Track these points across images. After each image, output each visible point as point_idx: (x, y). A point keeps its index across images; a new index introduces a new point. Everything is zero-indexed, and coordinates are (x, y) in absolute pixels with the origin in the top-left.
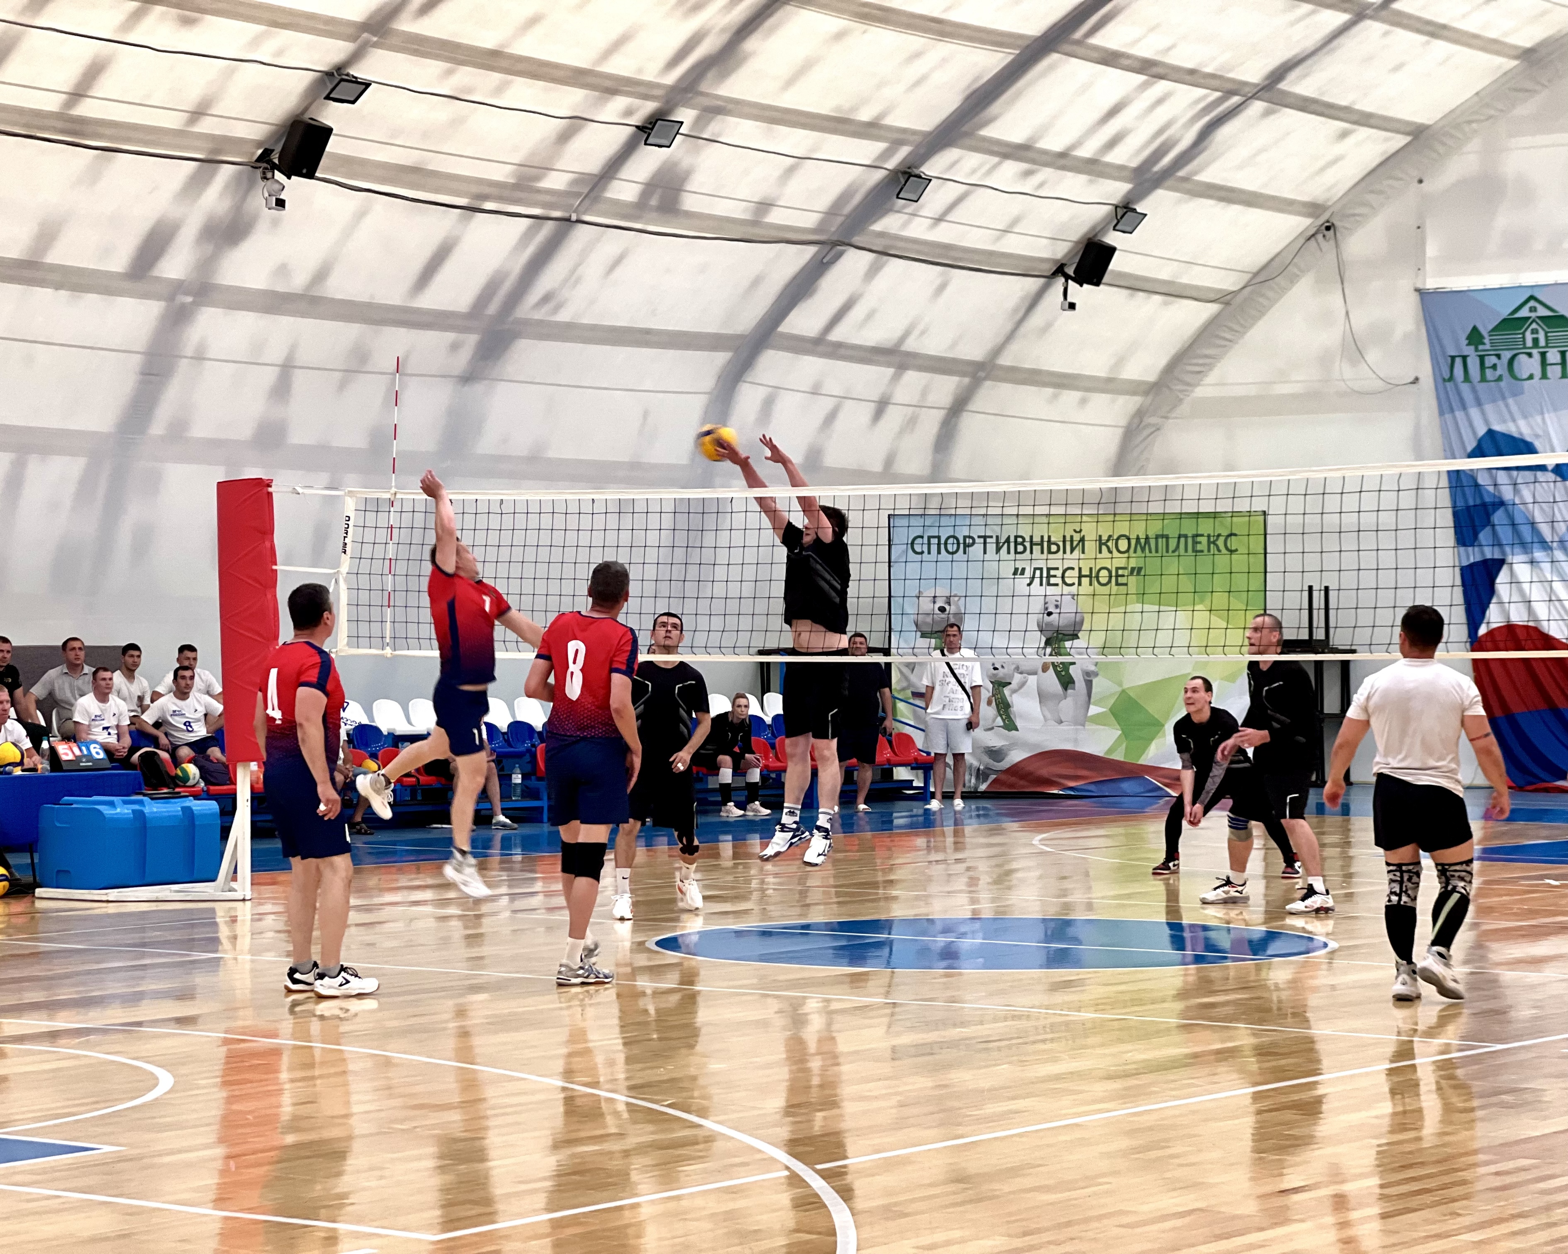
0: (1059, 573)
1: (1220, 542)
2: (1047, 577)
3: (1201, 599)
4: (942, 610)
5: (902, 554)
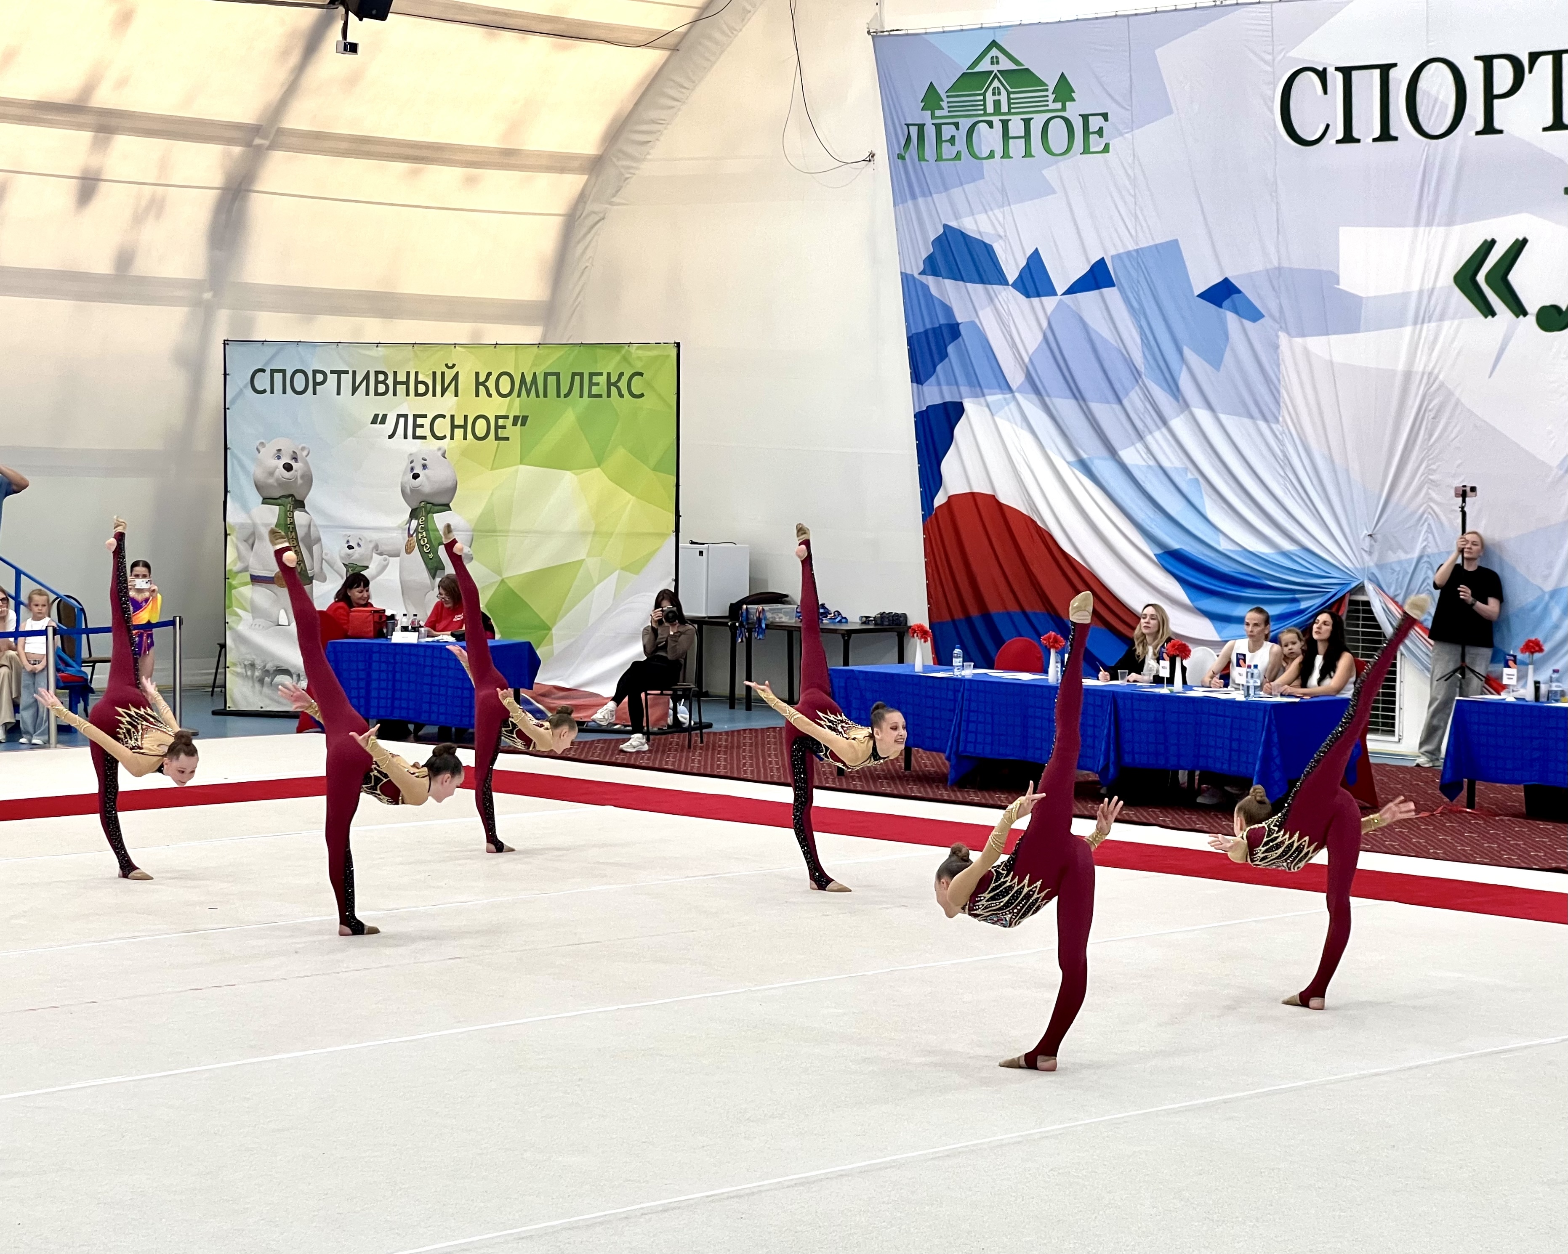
1: (623, 384)
2: (412, 426)
3: (599, 461)
4: (288, 467)
5: (241, 392)
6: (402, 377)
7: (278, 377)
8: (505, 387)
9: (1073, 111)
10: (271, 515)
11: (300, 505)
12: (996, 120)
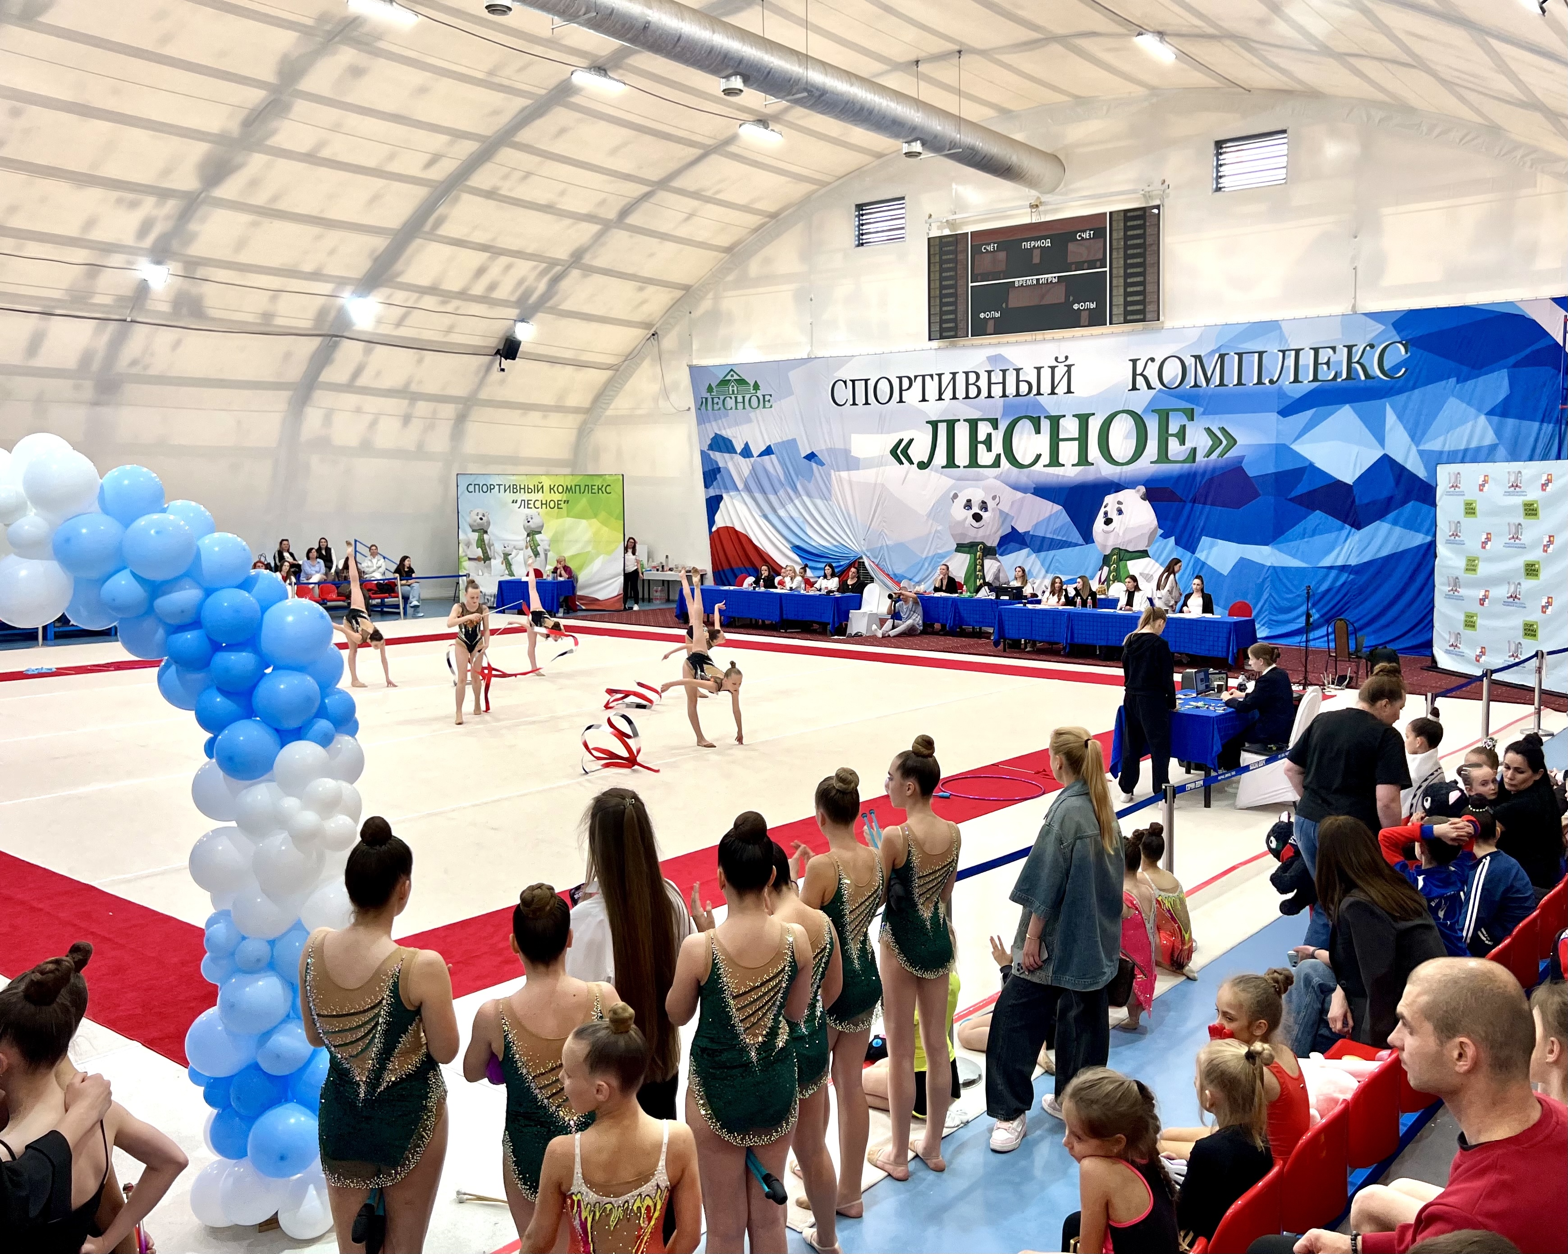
0: (532, 502)
1: (603, 489)
2: (527, 504)
3: (595, 516)
4: (481, 519)
5: (463, 493)
6: (522, 487)
7: (477, 487)
8: (560, 489)
9: (759, 394)
10: (476, 535)
11: (486, 532)
12: (733, 396)
